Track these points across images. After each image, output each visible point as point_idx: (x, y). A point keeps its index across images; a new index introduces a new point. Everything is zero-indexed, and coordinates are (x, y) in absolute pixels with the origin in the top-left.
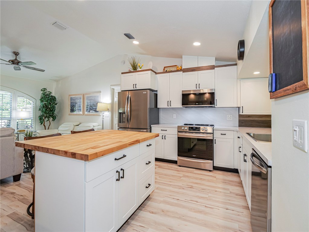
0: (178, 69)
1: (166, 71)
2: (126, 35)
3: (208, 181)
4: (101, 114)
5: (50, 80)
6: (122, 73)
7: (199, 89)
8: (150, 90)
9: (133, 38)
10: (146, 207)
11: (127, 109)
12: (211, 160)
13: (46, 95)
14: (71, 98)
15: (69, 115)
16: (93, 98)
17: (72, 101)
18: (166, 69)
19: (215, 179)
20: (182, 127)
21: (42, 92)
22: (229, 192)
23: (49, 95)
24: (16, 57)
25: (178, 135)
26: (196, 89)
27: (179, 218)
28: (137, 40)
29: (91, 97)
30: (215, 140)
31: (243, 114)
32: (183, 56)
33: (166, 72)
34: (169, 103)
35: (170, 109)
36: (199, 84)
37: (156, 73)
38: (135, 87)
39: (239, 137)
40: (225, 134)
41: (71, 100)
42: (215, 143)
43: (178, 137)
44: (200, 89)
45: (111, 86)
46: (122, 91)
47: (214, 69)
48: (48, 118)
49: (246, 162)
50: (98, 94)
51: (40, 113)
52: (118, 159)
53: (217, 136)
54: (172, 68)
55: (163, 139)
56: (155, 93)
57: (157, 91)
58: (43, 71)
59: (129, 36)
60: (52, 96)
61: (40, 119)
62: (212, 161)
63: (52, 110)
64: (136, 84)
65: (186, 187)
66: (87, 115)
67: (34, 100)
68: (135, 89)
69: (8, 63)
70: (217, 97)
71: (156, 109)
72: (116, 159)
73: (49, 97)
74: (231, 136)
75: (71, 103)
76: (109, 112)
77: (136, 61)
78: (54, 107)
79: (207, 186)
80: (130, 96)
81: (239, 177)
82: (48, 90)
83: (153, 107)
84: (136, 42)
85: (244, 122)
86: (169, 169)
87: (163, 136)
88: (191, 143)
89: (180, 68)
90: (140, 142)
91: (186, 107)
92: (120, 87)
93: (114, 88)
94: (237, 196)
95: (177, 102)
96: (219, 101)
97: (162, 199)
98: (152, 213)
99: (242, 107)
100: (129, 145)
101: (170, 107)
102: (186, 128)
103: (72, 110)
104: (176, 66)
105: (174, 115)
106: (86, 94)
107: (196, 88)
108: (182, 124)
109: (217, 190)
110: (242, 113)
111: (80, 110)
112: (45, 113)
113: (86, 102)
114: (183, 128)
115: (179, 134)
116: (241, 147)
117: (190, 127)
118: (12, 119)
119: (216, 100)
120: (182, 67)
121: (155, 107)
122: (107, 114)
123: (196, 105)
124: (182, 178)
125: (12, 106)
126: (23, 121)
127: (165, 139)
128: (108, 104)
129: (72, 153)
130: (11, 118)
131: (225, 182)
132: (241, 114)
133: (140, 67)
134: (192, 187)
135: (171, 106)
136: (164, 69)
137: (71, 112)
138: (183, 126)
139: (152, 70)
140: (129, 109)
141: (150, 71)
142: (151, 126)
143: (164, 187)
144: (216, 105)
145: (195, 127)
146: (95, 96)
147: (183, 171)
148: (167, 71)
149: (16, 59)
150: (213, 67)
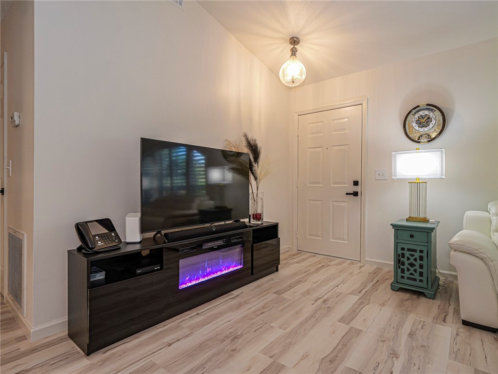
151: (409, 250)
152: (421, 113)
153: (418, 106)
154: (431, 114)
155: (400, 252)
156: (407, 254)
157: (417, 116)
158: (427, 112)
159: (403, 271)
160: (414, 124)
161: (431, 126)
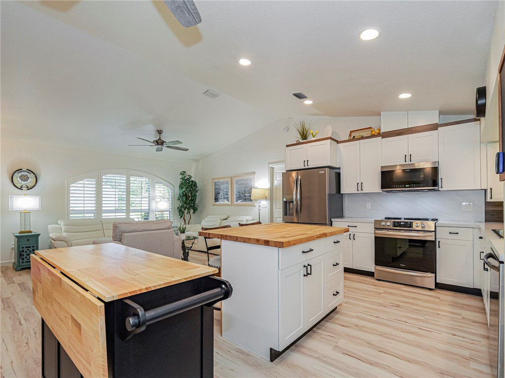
0: (373, 133)
1: (354, 137)
2: (296, 95)
3: (426, 301)
4: (256, 204)
5: (189, 159)
6: (287, 146)
7: (410, 163)
8: (330, 168)
9: (306, 97)
10: (333, 319)
11: (296, 196)
12: (432, 273)
13: (185, 180)
14: (215, 182)
15: (213, 205)
16: (244, 182)
17: (217, 187)
18: (353, 135)
19: (438, 300)
20: (382, 221)
21: (181, 176)
22: (461, 318)
23: (189, 180)
24: (160, 136)
25: (375, 233)
26: (404, 163)
27: (381, 335)
28: (310, 99)
29: (241, 180)
30: (439, 242)
31: (492, 200)
32: (381, 113)
33: (354, 139)
34: (360, 186)
35: (362, 195)
36: (411, 155)
37: (338, 142)
38: (306, 164)
39: (481, 238)
40: (457, 233)
41: (215, 186)
42: (439, 247)
43: (375, 237)
44: (412, 163)
45: (269, 164)
46: (287, 171)
47: (437, 129)
48: (188, 209)
49: (487, 270)
50: (251, 177)
51: (179, 204)
52: (305, 252)
53: (442, 236)
54: (364, 132)
55: (350, 239)
56: (336, 172)
57: (339, 168)
58: (187, 150)
59: (299, 96)
60: (192, 181)
61: (180, 211)
62: (434, 274)
63: (193, 199)
64: (308, 161)
65: (390, 306)
66: (237, 205)
67: (172, 187)
68: (306, 167)
69: (153, 144)
70: (441, 174)
71: (339, 195)
72: (303, 252)
73: (189, 183)
74: (467, 236)
75: (215, 189)
76: (267, 201)
77: (307, 127)
78: (195, 196)
79: (423, 307)
80: (300, 178)
81: (482, 301)
82: (188, 173)
83: (334, 192)
84: (308, 102)
85: (494, 213)
86: (361, 283)
87: (350, 234)
88: (398, 249)
89: (377, 131)
90: (327, 236)
91: (388, 192)
92: (284, 165)
93: (273, 167)
94: (474, 324)
95: (373, 184)
96: (447, 181)
97: (355, 314)
98: (343, 326)
99: (491, 189)
100: (316, 238)
101: (362, 192)
102: (388, 224)
103: (216, 199)
104: (371, 128)
105: (367, 203)
106: (235, 177)
107: (406, 162)
108: (381, 217)
109: (439, 312)
110: (491, 198)
111: (227, 198)
112: (186, 203)
113: (235, 188)
114: (383, 224)
115: (377, 232)
116: (483, 252)
117: (395, 222)
118: (151, 211)
119: (441, 179)
120: (380, 130)
121: (337, 193)
122: (265, 204)
123: (405, 187)
124: (382, 295)
125: (151, 195)
126: (162, 213)
127: (354, 239)
128: (266, 189)
129: (265, 240)
130: (149, 209)
131: (455, 305)
132: (489, 200)
133: (313, 134)
134: (398, 306)
135: (362, 190)
136: (350, 135)
137: (215, 201)
138: (384, 221)
139: (331, 138)
140: (298, 196)
141: (329, 140)
142: (332, 220)
143: (355, 302)
144: (442, 187)
145: (403, 222)
146: (247, 180)
147: (383, 287)
148: (356, 137)
149: (160, 139)
150: (434, 127)
151: (26, 247)
152: (23, 173)
153: (21, 169)
154: (29, 175)
155: (21, 250)
156: (25, 250)
157: (20, 174)
158: (26, 173)
159: (23, 259)
160: (18, 179)
161: (29, 181)
